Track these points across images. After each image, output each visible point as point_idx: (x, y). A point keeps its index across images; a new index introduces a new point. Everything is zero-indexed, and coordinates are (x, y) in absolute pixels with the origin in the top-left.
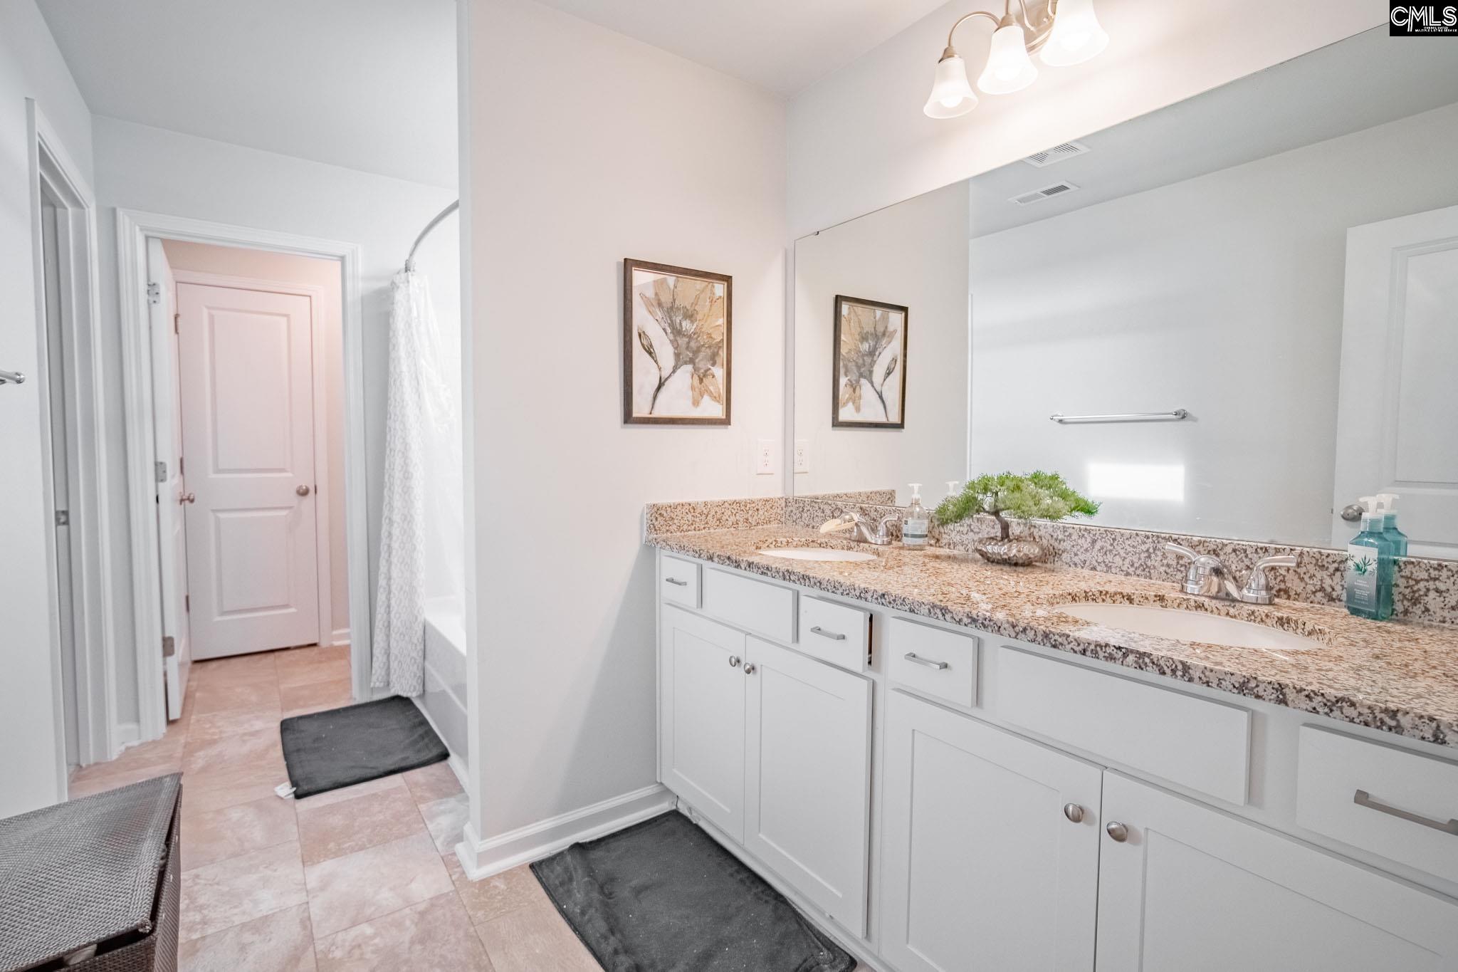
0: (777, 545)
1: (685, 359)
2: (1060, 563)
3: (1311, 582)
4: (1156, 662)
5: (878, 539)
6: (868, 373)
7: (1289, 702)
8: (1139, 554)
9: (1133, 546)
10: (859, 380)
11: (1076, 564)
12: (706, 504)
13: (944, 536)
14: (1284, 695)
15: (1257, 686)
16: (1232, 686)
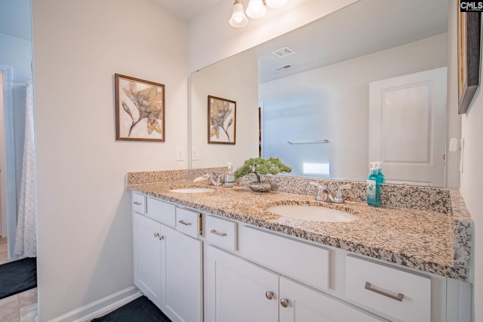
0: (180, 187)
1: (144, 116)
2: (278, 190)
3: (356, 194)
4: (295, 231)
5: (217, 183)
6: (222, 124)
7: (341, 247)
8: (303, 186)
9: (301, 183)
10: (218, 127)
11: (283, 191)
12: (154, 172)
13: (240, 182)
14: (339, 243)
15: (330, 240)
16: (321, 241)
